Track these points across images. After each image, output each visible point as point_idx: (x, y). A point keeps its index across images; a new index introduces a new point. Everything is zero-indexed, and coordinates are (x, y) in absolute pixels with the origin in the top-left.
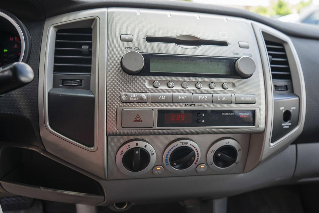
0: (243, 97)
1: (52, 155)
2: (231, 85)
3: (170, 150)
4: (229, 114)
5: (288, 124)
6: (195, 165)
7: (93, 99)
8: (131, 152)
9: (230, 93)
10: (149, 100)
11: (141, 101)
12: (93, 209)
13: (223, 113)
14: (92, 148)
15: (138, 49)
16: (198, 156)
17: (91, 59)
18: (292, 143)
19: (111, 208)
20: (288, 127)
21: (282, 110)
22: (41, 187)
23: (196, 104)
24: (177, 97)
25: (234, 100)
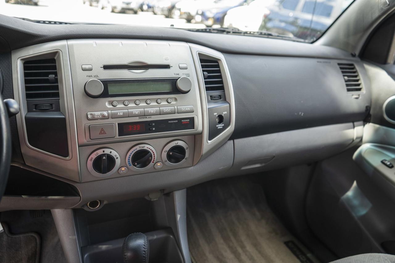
0: (184, 108)
1: (31, 167)
2: (174, 99)
3: (131, 154)
4: (174, 122)
5: (221, 125)
6: (152, 163)
7: (64, 119)
8: (99, 158)
9: (173, 105)
10: (110, 116)
11: (104, 118)
12: (70, 211)
13: (169, 122)
14: (68, 158)
15: (98, 76)
16: (154, 156)
17: (58, 86)
18: (230, 139)
19: (86, 209)
20: (222, 127)
21: (216, 115)
22: (23, 196)
23: (147, 117)
24: (132, 112)
25: (176, 111)
